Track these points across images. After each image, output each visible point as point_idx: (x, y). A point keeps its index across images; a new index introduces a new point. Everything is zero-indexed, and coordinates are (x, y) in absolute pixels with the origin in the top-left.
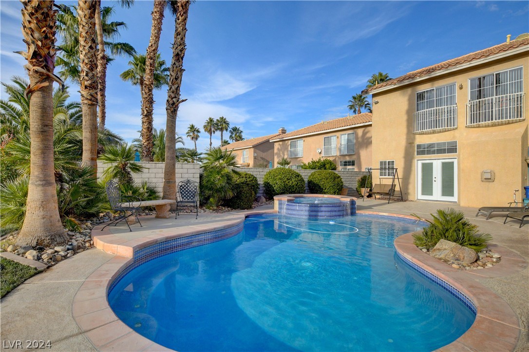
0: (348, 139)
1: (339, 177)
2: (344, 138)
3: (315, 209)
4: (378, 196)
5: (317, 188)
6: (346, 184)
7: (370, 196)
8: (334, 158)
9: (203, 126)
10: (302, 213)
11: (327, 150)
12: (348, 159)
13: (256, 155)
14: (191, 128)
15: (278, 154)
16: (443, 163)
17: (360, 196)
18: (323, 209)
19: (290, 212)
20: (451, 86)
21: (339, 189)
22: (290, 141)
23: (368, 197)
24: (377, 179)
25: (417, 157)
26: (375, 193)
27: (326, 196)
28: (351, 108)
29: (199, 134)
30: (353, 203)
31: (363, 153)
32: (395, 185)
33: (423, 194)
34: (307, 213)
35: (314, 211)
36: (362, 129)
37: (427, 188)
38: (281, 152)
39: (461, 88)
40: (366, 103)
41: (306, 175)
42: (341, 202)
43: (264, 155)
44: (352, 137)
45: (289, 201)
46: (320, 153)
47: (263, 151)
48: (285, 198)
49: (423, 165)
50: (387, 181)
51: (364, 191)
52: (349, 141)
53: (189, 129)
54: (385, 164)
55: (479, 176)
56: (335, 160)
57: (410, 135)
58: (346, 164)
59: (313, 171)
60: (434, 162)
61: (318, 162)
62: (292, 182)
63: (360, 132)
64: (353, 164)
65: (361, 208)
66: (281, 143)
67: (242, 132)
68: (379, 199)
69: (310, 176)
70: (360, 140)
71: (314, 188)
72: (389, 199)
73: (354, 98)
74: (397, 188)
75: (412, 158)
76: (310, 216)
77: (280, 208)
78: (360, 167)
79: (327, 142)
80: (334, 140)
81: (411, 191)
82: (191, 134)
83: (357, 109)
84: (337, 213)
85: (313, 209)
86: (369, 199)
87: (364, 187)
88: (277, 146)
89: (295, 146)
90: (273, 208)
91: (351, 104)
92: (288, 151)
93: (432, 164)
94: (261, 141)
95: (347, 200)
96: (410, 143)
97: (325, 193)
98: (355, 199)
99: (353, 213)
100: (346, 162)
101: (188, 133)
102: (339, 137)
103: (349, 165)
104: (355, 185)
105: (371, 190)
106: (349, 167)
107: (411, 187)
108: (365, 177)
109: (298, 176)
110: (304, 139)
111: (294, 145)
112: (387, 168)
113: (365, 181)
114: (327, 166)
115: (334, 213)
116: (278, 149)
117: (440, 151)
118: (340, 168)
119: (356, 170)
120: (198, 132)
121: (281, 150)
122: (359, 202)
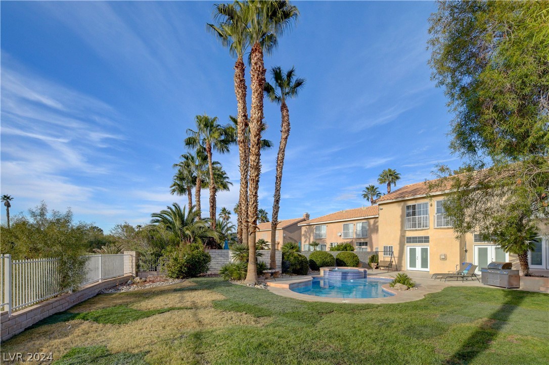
0: (362, 226)
1: (356, 256)
2: (359, 226)
3: (345, 274)
4: (382, 268)
5: (342, 263)
6: (361, 260)
7: (377, 268)
8: (352, 240)
9: (233, 209)
10: (338, 277)
11: (346, 234)
12: (362, 241)
13: (285, 235)
14: (223, 211)
15: (306, 236)
16: (422, 249)
17: (370, 267)
18: (349, 274)
19: (330, 276)
20: (426, 204)
21: (357, 264)
22: (315, 226)
23: (376, 268)
24: (382, 257)
25: (407, 244)
26: (380, 266)
27: (349, 268)
28: (365, 197)
29: (230, 215)
30: (365, 272)
31: (374, 237)
32: (392, 262)
33: (410, 267)
34: (341, 277)
35: (344, 275)
36: (374, 220)
37: (413, 264)
38: (308, 234)
39: (431, 206)
40: (378, 192)
41: (335, 254)
42: (359, 271)
43: (291, 235)
44: (366, 225)
45: (329, 270)
46: (340, 236)
47: (291, 232)
48: (327, 269)
49: (410, 249)
50: (388, 259)
51: (373, 265)
52: (363, 227)
53: (221, 211)
54: (387, 248)
55: (439, 257)
56: (352, 242)
57: (403, 231)
58: (361, 244)
59: (339, 252)
60: (417, 248)
61: (342, 246)
62: (328, 259)
63: (372, 221)
64: (366, 244)
65: (370, 275)
66: (308, 227)
67: (267, 213)
68: (383, 270)
69: (337, 256)
70: (372, 227)
71: (340, 263)
72: (388, 270)
73: (367, 188)
74: (394, 263)
75: (404, 245)
76: (342, 278)
77: (324, 274)
78: (372, 247)
79: (346, 228)
80: (351, 226)
81: (403, 265)
82: (223, 215)
83: (370, 197)
84: (357, 277)
85: (343, 274)
86: (377, 270)
87: (373, 262)
88: (303, 229)
89: (320, 230)
90: (319, 274)
91: (364, 193)
92: (313, 233)
93: (415, 249)
94: (288, 224)
95: (362, 270)
96: (402, 236)
97: (347, 266)
98: (366, 269)
99: (365, 277)
100: (360, 243)
101: (220, 215)
102: (356, 224)
103: (363, 245)
104: (367, 261)
105: (378, 264)
106: (363, 247)
107: (403, 262)
108: (374, 256)
109: (331, 256)
110: (327, 225)
111: (318, 228)
112: (388, 250)
113: (374, 258)
114: (348, 248)
115: (355, 277)
116: (305, 231)
117: (420, 242)
118: (356, 248)
119: (369, 250)
120: (229, 213)
121: (308, 231)
122: (369, 271)
